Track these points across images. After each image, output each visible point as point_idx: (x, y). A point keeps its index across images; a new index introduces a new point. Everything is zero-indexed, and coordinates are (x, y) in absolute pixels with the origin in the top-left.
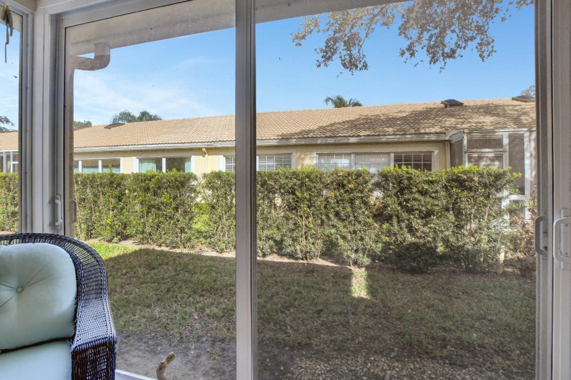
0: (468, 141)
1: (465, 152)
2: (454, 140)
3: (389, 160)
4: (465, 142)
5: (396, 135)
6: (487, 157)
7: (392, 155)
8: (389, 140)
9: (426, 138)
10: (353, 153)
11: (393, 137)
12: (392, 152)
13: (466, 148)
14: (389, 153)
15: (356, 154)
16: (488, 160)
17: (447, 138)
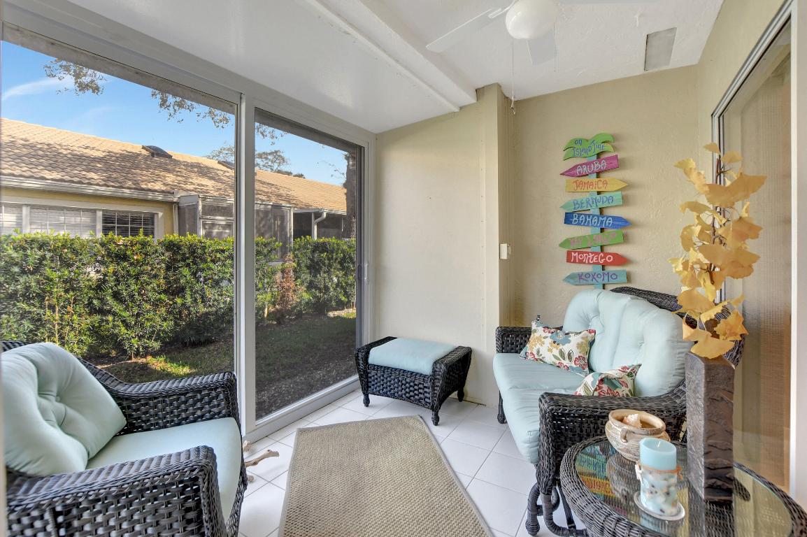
0: (204, 207)
1: (200, 218)
2: (184, 204)
3: (94, 220)
4: (200, 208)
5: (108, 186)
6: (219, 225)
7: (100, 214)
8: (98, 192)
9: (150, 196)
10: (27, 205)
11: (103, 188)
12: (100, 210)
13: (201, 214)
14: (94, 211)
15: (33, 207)
16: (220, 228)
17: (175, 200)
